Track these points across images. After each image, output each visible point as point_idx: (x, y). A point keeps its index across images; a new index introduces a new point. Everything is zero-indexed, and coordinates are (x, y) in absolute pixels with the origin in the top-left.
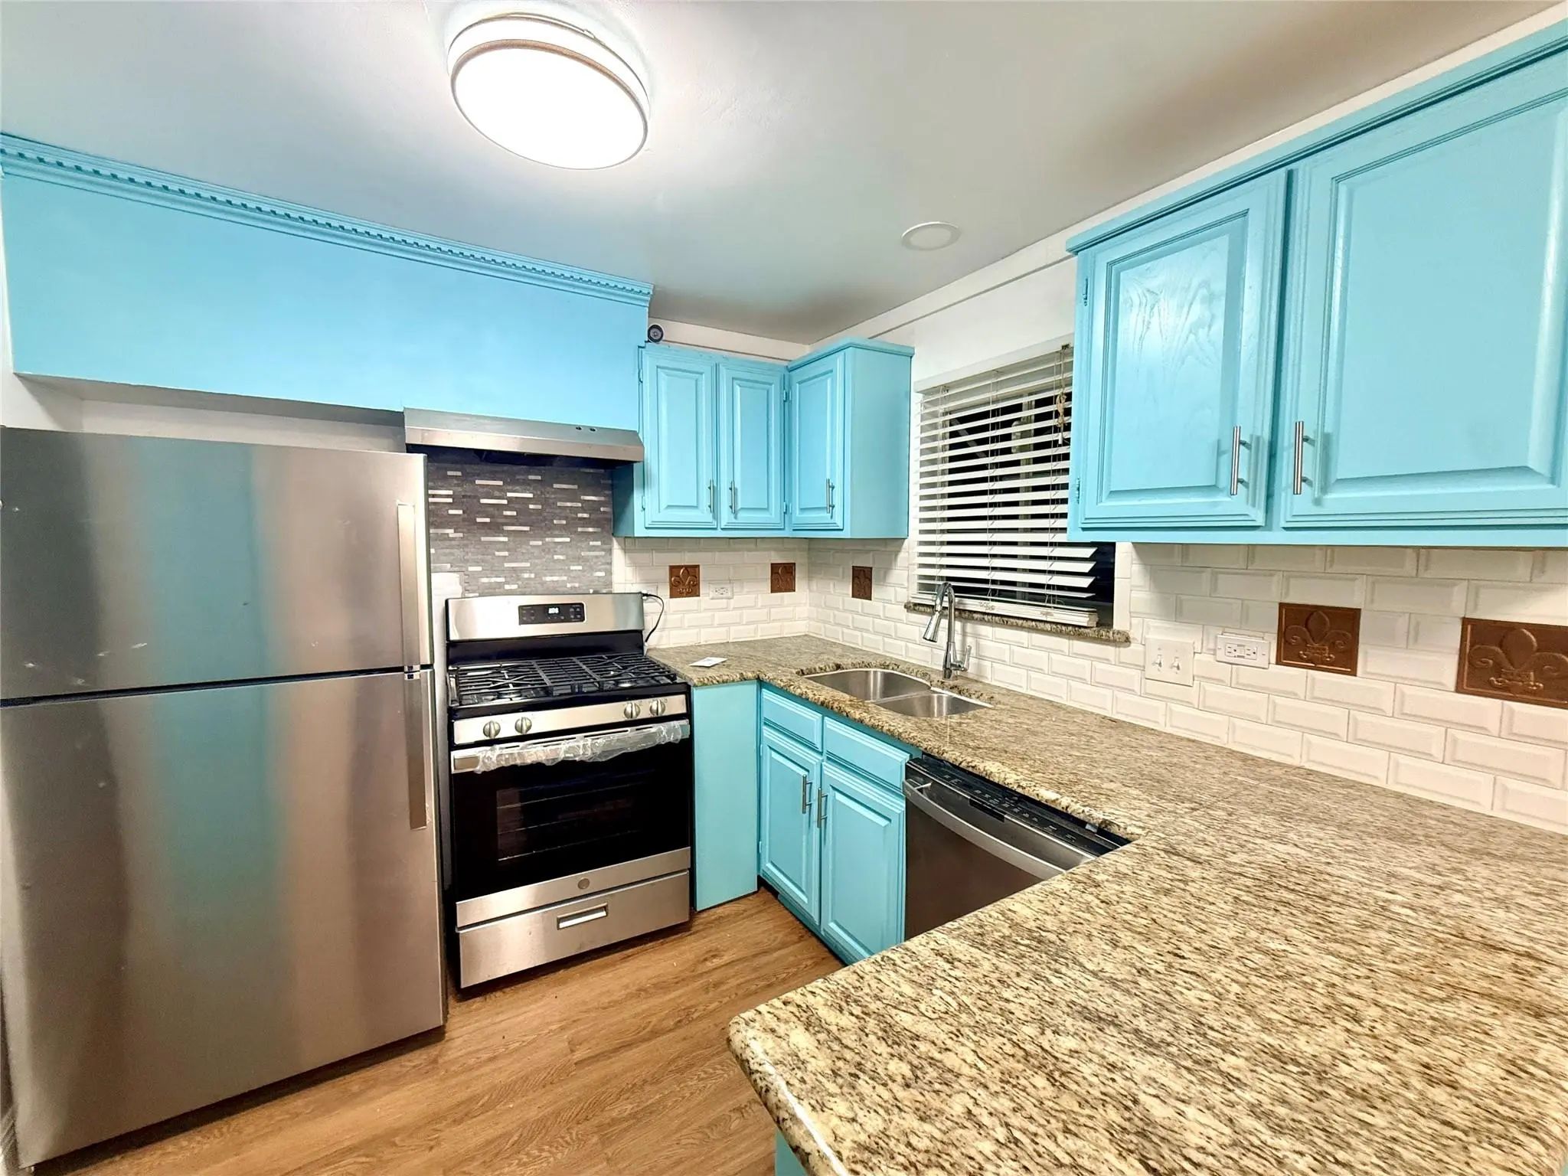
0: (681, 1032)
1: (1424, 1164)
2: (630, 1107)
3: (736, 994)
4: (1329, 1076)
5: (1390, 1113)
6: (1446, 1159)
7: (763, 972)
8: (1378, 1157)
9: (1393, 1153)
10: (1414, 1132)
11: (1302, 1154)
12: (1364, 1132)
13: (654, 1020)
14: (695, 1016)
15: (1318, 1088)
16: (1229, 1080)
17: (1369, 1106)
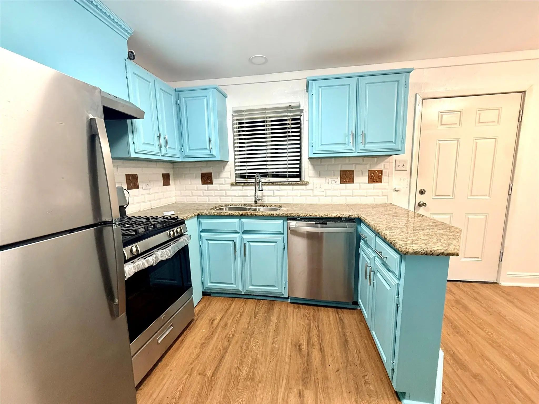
0: (233, 342)
2: (246, 368)
3: (235, 323)
7: (234, 314)
13: (220, 346)
14: (231, 336)
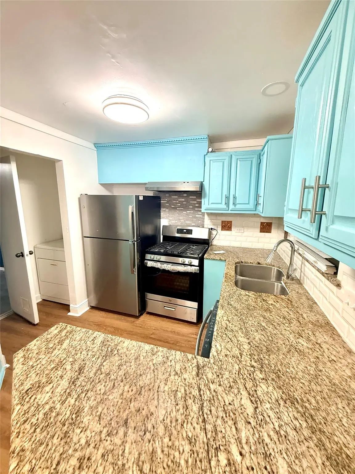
1: (38, 453)
4: (73, 426)
5: (60, 444)
6: (41, 461)
8: (39, 440)
9: (41, 444)
10: (52, 451)
11: (38, 420)
12: (49, 436)
15: (67, 423)
16: (63, 401)
17: (62, 438)
